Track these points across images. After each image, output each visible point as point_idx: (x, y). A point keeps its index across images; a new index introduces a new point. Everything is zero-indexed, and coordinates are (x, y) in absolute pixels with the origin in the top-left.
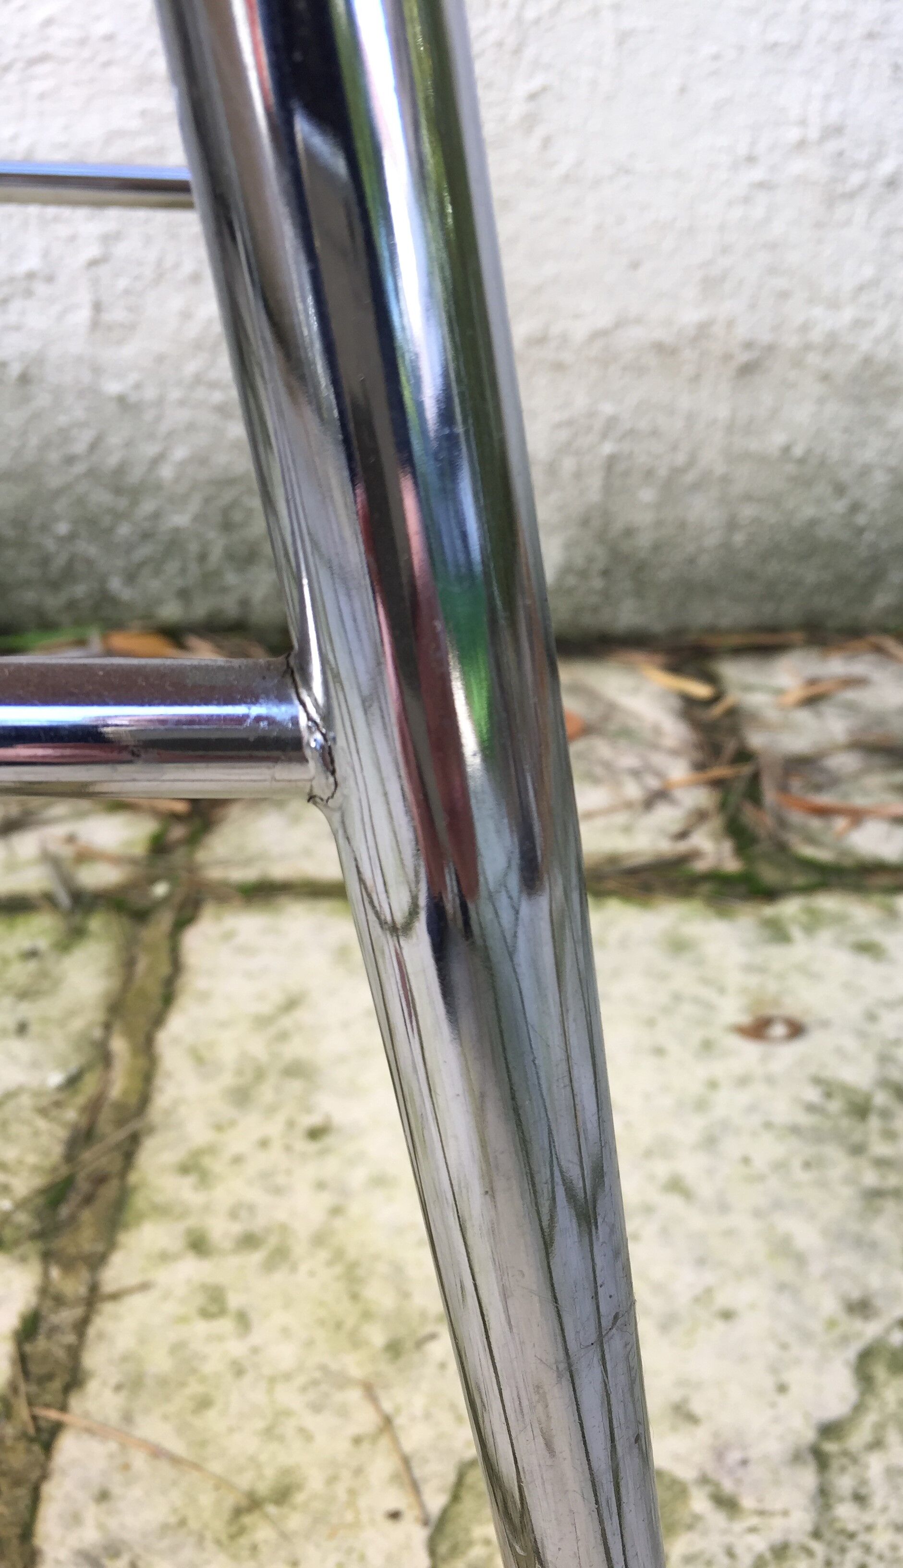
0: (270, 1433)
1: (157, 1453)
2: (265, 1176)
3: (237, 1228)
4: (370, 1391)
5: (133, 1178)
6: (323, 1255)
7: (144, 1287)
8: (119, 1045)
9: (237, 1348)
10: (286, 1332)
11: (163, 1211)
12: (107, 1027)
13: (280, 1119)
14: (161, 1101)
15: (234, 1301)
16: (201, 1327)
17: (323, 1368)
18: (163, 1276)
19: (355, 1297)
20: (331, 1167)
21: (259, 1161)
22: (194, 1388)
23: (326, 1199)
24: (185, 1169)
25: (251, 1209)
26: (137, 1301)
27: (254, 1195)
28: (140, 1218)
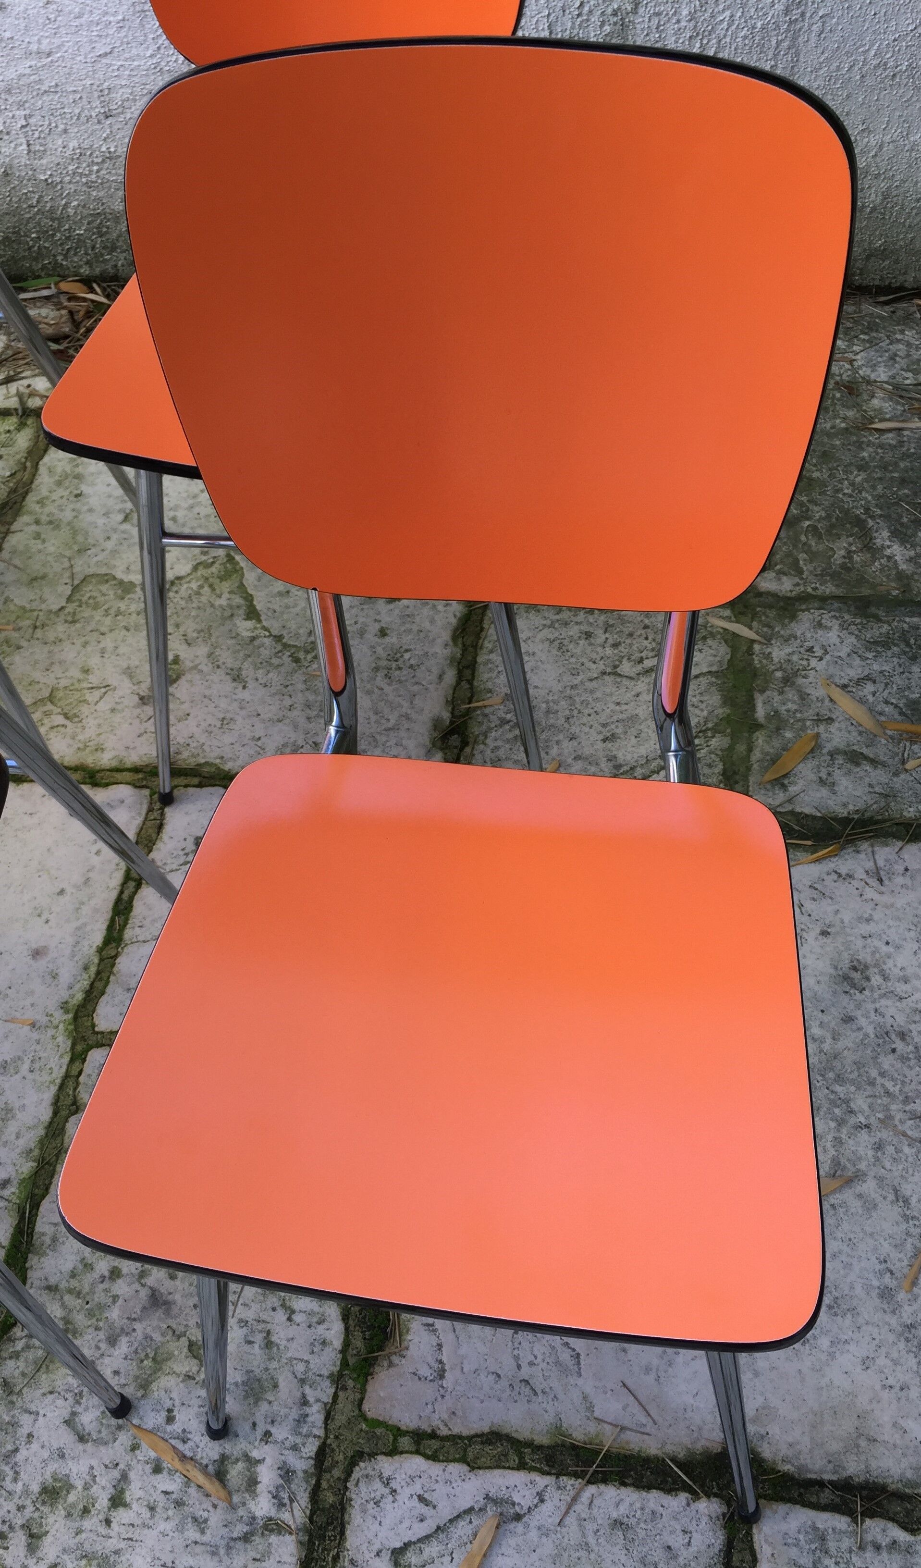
0: (43, 565)
1: (16, 567)
2: (60, 506)
3: (48, 519)
4: (70, 559)
5: (24, 503)
6: (69, 528)
7: (21, 531)
8: (28, 464)
9: (40, 547)
10: (54, 544)
11: (30, 513)
12: (26, 458)
13: (68, 491)
14: (36, 483)
15: (43, 536)
16: (33, 541)
17: (61, 554)
18: (26, 529)
19: (74, 538)
20: (78, 506)
21: (60, 502)
22: (28, 555)
23: (74, 514)
24: (38, 503)
25: (53, 515)
26: (19, 534)
27: (55, 511)
28: (24, 514)
